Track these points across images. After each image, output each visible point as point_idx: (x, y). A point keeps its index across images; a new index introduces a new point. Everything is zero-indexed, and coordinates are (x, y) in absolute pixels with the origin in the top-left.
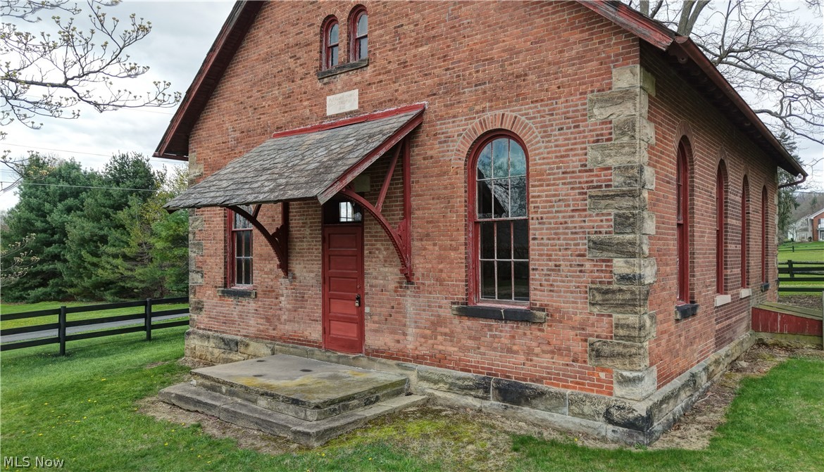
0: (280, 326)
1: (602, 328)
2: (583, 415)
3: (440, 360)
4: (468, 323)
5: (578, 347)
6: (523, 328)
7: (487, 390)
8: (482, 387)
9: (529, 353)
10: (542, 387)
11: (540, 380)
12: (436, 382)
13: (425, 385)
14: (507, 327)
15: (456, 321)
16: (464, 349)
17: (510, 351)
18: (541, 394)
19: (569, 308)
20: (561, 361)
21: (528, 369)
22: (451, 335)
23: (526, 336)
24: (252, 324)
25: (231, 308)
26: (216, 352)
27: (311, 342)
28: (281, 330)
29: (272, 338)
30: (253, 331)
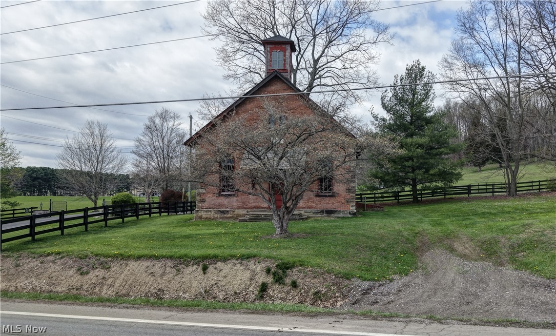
0: (249, 204)
1: (348, 197)
2: (345, 214)
3: (310, 208)
4: (318, 198)
5: (343, 201)
6: (331, 198)
7: (323, 212)
8: (322, 212)
9: (333, 203)
10: (336, 210)
11: (335, 209)
12: (309, 213)
13: (306, 214)
14: (328, 198)
15: (315, 198)
16: (317, 204)
17: (328, 203)
18: (336, 211)
19: (342, 193)
20: (339, 204)
21: (333, 207)
22: (313, 202)
23: (332, 200)
24: (235, 205)
25: (222, 200)
26: (216, 216)
27: (263, 208)
28: (250, 205)
29: (246, 208)
30: (235, 207)
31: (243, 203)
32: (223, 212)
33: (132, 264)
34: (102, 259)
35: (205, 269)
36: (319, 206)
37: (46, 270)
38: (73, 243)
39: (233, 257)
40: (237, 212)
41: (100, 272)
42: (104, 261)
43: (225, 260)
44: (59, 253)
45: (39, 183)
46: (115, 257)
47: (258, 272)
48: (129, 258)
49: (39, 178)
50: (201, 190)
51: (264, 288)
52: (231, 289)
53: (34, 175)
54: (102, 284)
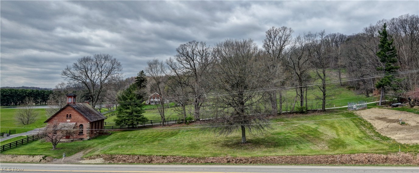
1: (87, 135)
2: (86, 139)
7: (80, 139)
9: (83, 137)
12: (76, 139)
14: (82, 135)
15: (78, 135)
16: (78, 137)
18: (84, 139)
19: (85, 134)
20: (85, 137)
27: (64, 138)
33: (22, 156)
34: (16, 155)
35: (33, 157)
37: (6, 157)
38: (12, 151)
39: (39, 154)
41: (16, 158)
42: (17, 155)
43: (37, 155)
44: (8, 154)
45: (7, 98)
46: (19, 155)
47: (41, 157)
48: (21, 155)
49: (7, 95)
51: (41, 160)
52: (36, 160)
53: (5, 94)
54: (15, 160)
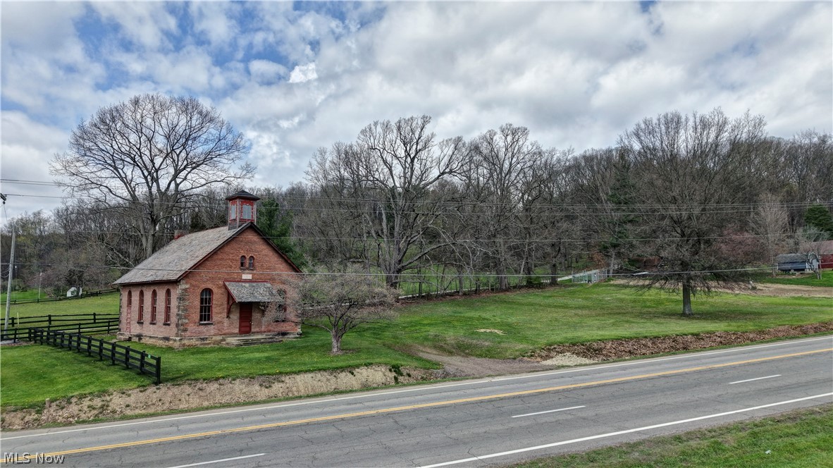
2: (294, 335)
4: (275, 323)
9: (286, 327)
15: (273, 323)
16: (274, 328)
17: (283, 327)
18: (288, 333)
19: (292, 319)
20: (290, 327)
21: (286, 330)
22: (272, 326)
24: (212, 332)
25: (202, 328)
26: (197, 343)
27: (234, 334)
28: (224, 332)
29: (221, 335)
30: (212, 334)
31: (219, 330)
32: (203, 339)
35: (352, 373)
36: (276, 330)
40: (214, 338)
50: (184, 320)
